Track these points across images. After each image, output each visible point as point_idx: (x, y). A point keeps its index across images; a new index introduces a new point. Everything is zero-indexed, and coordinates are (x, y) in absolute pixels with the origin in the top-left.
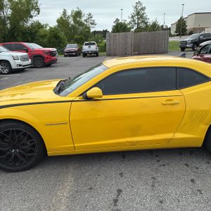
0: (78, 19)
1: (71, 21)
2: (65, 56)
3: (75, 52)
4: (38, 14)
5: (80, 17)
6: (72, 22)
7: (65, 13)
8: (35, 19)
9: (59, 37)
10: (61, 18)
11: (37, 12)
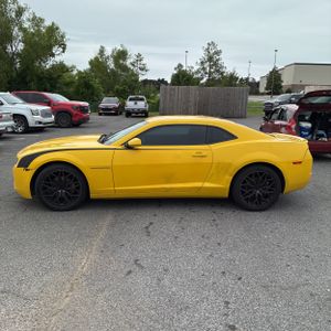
0: (121, 62)
1: (111, 64)
2: (100, 114)
3: (115, 109)
4: (64, 51)
5: (125, 59)
6: (112, 66)
7: (102, 51)
8: (58, 59)
10: (96, 58)
11: (61, 49)
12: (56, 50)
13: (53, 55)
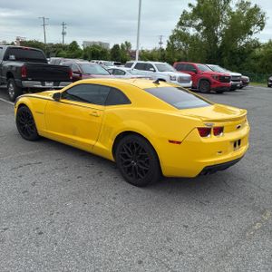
4: (261, 30)
11: (259, 28)
13: (251, 33)
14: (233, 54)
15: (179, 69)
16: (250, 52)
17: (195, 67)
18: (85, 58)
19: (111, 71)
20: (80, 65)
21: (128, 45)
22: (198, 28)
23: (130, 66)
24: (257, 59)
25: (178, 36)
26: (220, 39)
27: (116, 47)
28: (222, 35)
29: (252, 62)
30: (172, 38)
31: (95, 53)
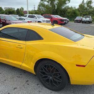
0: (89, 4)
1: (86, 6)
2: (75, 22)
3: (80, 20)
4: (69, 2)
5: (91, 4)
7: (83, 2)
8: (67, 5)
9: (76, 13)
10: (81, 4)
11: (68, 2)
12: (67, 2)
14: (61, 11)
15: (45, 17)
16: (67, 10)
17: (51, 16)
18: (6, 14)
19: (19, 19)
20: (4, 16)
21: (22, 8)
22: (48, 2)
23: (26, 16)
24: (69, 13)
25: (41, 5)
26: (56, 6)
27: (18, 9)
28: (56, 5)
29: (68, 14)
30: (39, 6)
31: (10, 12)
